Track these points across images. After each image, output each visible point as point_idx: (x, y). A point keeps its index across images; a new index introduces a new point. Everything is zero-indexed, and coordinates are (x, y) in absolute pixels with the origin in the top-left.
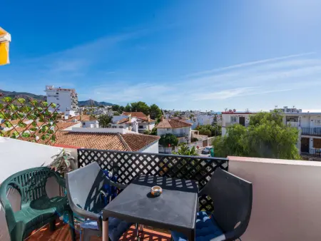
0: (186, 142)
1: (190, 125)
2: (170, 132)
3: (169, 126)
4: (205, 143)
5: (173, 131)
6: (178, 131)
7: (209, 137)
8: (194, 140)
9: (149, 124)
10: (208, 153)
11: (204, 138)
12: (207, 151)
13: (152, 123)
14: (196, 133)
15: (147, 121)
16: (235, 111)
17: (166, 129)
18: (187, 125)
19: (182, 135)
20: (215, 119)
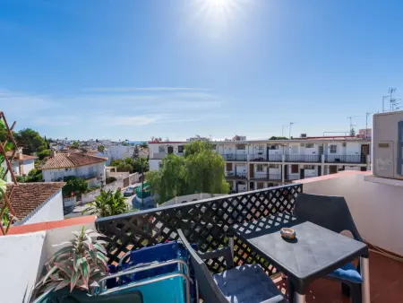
0: (100, 184)
1: (104, 160)
2: (72, 172)
3: (69, 163)
4: (126, 182)
5: (76, 170)
6: (84, 170)
7: (131, 173)
8: (111, 180)
9: (21, 163)
10: (133, 194)
11: (124, 175)
12: (131, 191)
13: (28, 162)
14: (113, 170)
15: (17, 158)
16: (160, 139)
17: (64, 170)
18: (98, 160)
19: (92, 176)
20: (136, 151)
